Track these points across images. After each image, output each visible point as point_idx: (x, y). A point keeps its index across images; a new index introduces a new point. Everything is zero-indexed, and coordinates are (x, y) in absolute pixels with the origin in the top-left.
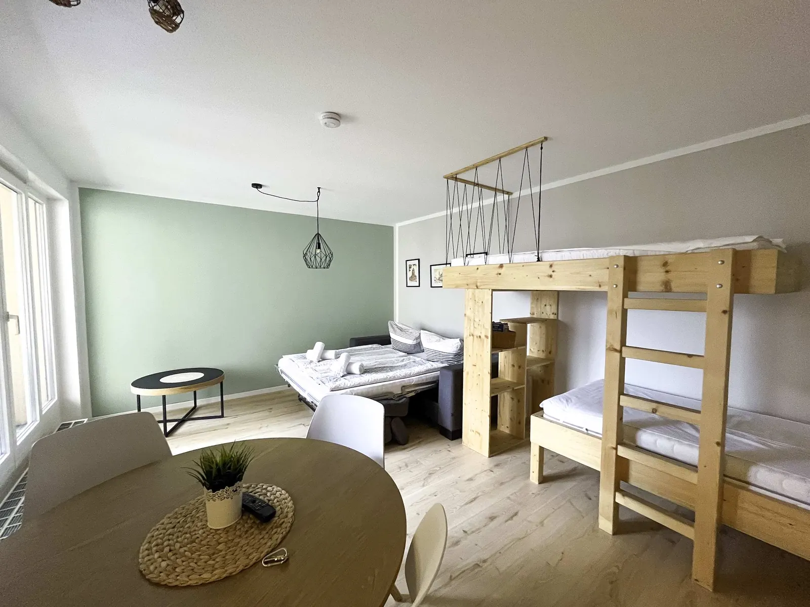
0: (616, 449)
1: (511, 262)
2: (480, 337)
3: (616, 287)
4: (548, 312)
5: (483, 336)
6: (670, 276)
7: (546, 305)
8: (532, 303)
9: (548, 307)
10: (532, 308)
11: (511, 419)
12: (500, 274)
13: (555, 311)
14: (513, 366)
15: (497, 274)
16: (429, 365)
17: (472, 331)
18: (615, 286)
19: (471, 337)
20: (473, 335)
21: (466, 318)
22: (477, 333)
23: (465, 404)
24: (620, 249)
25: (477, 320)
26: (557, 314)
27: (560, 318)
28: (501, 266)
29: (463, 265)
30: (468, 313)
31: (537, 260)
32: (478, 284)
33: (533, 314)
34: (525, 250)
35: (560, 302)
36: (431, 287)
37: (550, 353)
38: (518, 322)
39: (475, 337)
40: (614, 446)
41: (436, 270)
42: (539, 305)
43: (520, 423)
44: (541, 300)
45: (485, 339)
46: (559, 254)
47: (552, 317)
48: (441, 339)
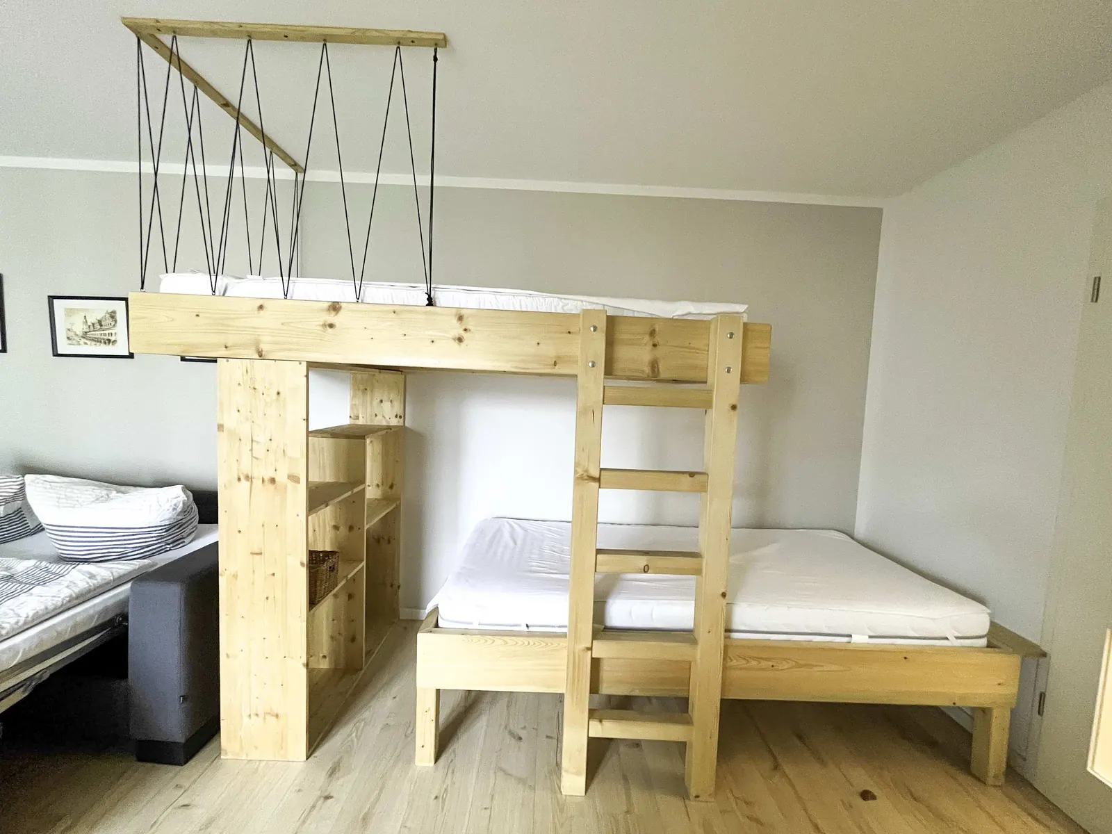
0: (590, 649)
1: (360, 301)
2: (273, 481)
3: (593, 366)
4: (386, 412)
5: (281, 478)
6: (660, 352)
7: (381, 401)
8: (353, 397)
9: (386, 405)
10: (353, 406)
11: (332, 638)
12: (331, 326)
13: (400, 413)
14: (336, 528)
15: (324, 325)
16: (78, 578)
17: (246, 466)
18: (590, 364)
19: (245, 484)
20: (247, 478)
21: (224, 435)
22: (262, 471)
23: (228, 656)
24: (582, 301)
25: (261, 438)
26: (401, 417)
27: (406, 425)
28: (335, 307)
29: (211, 292)
30: (230, 421)
31: (427, 302)
32: (265, 347)
33: (357, 418)
34: (393, 276)
35: (407, 394)
36: (56, 354)
37: (391, 487)
38: (347, 437)
39: (257, 483)
40: (589, 646)
41: (70, 312)
42: (368, 397)
43: (353, 640)
44: (372, 391)
45: (290, 484)
46: (475, 296)
47: (395, 422)
48: (114, 493)
